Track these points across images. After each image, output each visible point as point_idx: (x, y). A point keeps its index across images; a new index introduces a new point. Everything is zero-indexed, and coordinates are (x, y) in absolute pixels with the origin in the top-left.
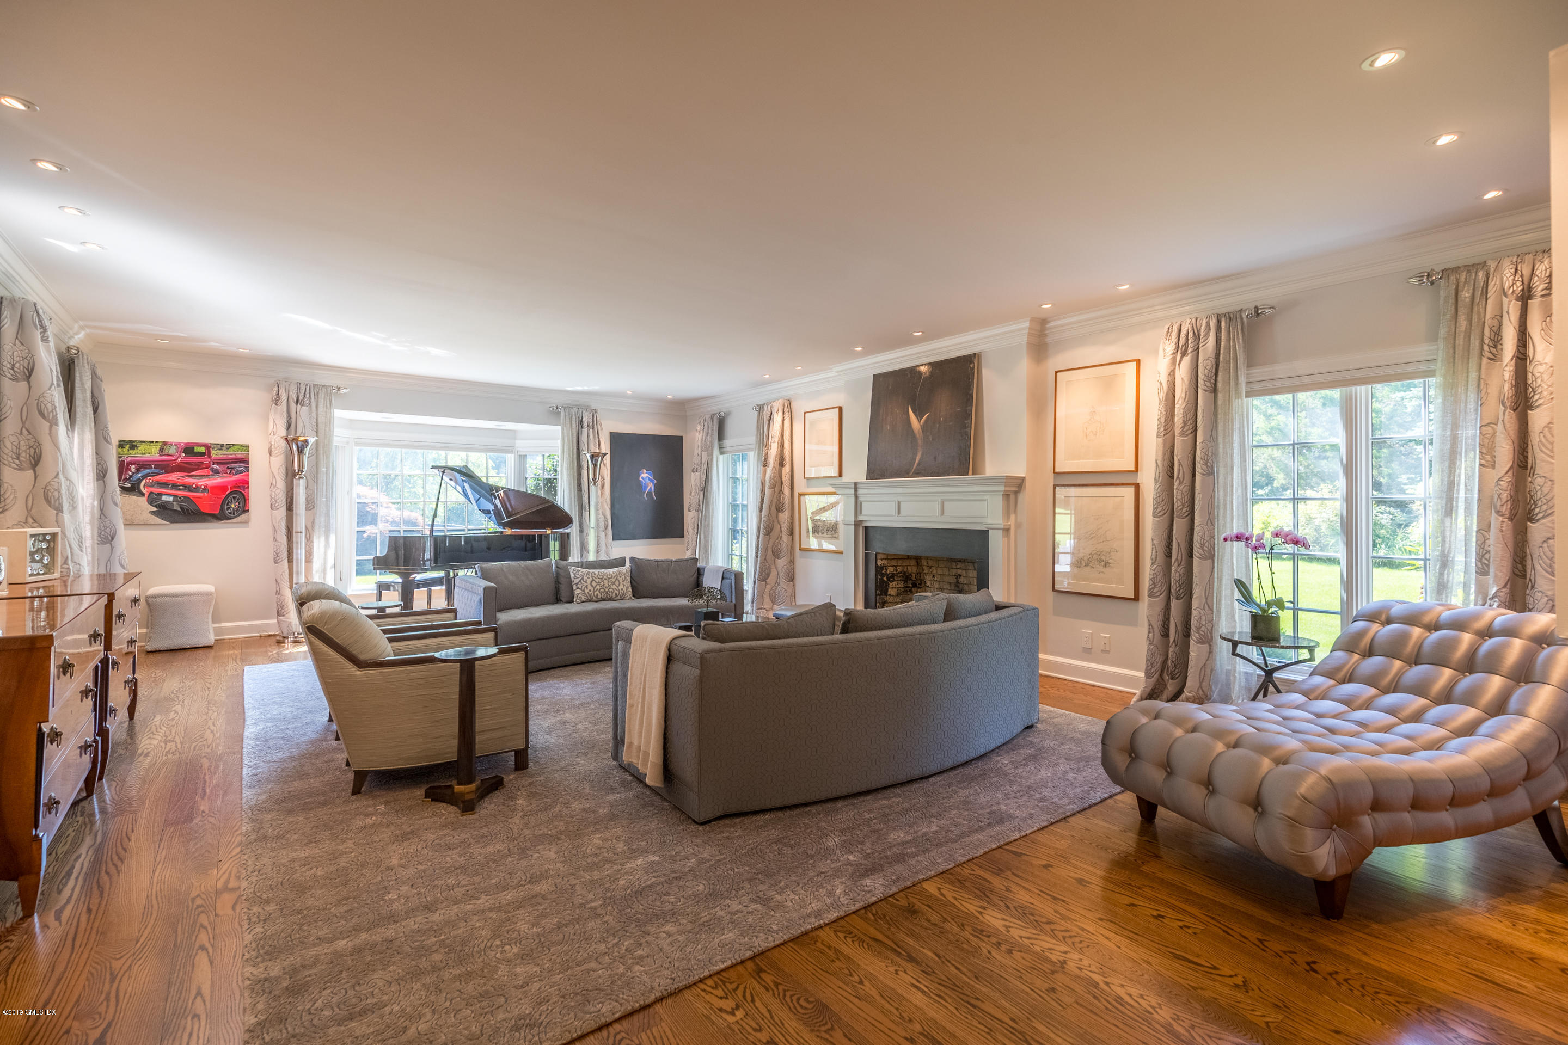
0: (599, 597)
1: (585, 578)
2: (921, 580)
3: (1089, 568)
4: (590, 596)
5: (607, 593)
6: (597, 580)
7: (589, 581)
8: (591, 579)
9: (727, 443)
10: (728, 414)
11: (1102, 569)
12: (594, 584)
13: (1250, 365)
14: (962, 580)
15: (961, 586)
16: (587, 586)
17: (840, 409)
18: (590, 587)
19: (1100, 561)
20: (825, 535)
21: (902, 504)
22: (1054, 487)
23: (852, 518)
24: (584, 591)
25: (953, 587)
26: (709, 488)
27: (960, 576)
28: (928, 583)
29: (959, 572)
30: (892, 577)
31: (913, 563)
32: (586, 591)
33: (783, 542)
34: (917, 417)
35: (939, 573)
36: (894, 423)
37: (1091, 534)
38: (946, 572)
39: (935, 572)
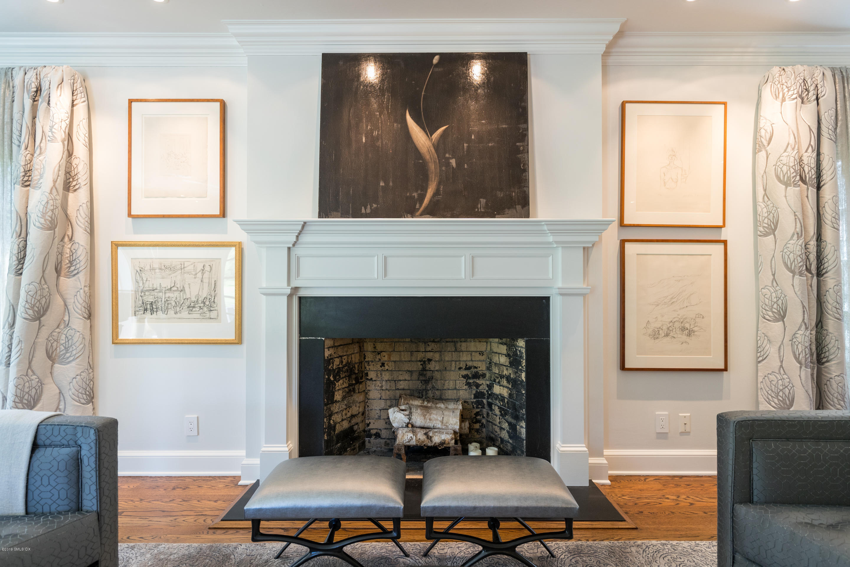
2: (362, 372)
3: (668, 339)
11: (684, 338)
14: (432, 366)
15: (429, 374)
17: (223, 103)
19: (683, 329)
20: (185, 314)
21: (389, 260)
22: (623, 243)
23: (281, 284)
25: (415, 376)
27: (430, 360)
28: (372, 375)
29: (429, 355)
30: (337, 374)
31: (356, 348)
33: (73, 331)
34: (426, 132)
35: (392, 359)
36: (375, 133)
37: (672, 298)
38: (406, 356)
39: (386, 358)
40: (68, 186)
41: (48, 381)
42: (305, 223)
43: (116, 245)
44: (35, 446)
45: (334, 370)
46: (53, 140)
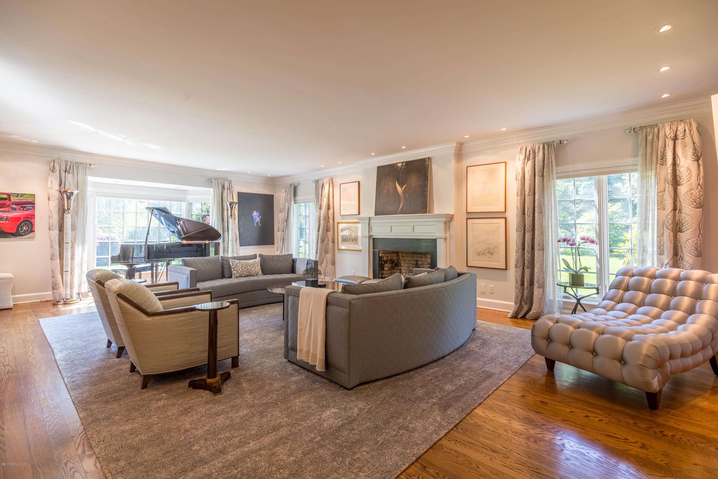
0: (246, 274)
1: (238, 265)
2: (399, 263)
3: (483, 256)
4: (241, 274)
5: (249, 272)
6: (244, 266)
7: (240, 267)
8: (241, 265)
9: (298, 198)
10: (298, 184)
11: (490, 256)
12: (243, 268)
14: (419, 262)
15: (418, 265)
16: (239, 269)
17: (359, 182)
18: (241, 270)
19: (489, 252)
20: (351, 242)
21: (393, 227)
22: (467, 219)
23: (367, 234)
24: (238, 271)
26: (289, 221)
27: (418, 260)
28: (402, 264)
29: (418, 259)
30: (386, 262)
31: (395, 255)
32: (239, 272)
33: (330, 246)
34: (400, 186)
35: (408, 259)
36: (388, 189)
37: (485, 240)
38: (411, 259)
39: (405, 259)
40: (329, 209)
41: (325, 258)
42: (370, 218)
43: (338, 223)
44: (307, 264)
45: (384, 261)
46: (325, 198)
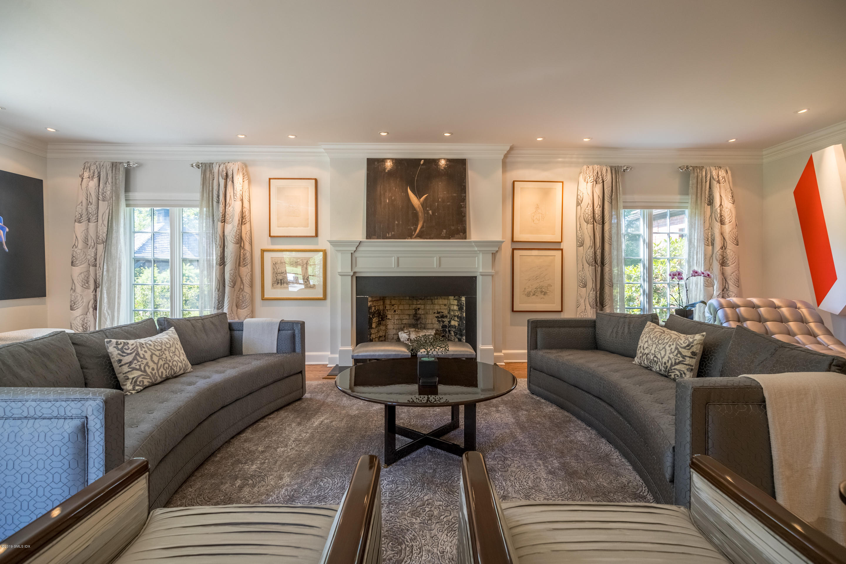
0: (164, 376)
1: (141, 353)
2: (385, 315)
3: (534, 297)
4: (154, 376)
5: (172, 368)
6: (157, 353)
7: (148, 356)
8: (149, 353)
9: (135, 195)
11: (542, 296)
12: (155, 359)
13: (624, 193)
14: (420, 312)
15: (418, 316)
16: (147, 364)
17: (316, 180)
18: (151, 364)
19: (542, 292)
21: (400, 259)
22: (513, 250)
23: (348, 270)
24: (145, 371)
25: (411, 317)
27: (419, 309)
28: (389, 317)
29: (419, 306)
30: (373, 314)
31: (382, 302)
32: (149, 371)
33: (246, 293)
34: (416, 196)
35: (400, 308)
36: (393, 198)
37: (536, 277)
38: (407, 307)
39: (396, 308)
40: (242, 222)
42: (361, 242)
43: (263, 251)
45: (372, 313)
46: (237, 200)
